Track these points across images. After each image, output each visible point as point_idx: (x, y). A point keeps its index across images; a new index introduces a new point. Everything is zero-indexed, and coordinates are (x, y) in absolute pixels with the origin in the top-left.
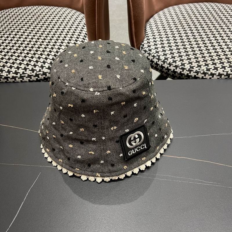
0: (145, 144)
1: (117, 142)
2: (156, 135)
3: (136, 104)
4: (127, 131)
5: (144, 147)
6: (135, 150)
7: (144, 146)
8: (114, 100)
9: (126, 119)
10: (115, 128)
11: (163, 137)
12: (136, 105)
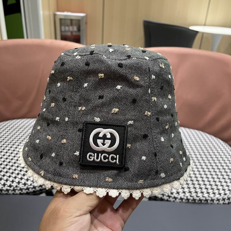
0: (118, 156)
1: (80, 130)
2: (144, 158)
3: (121, 86)
4: (98, 120)
5: (115, 161)
6: (100, 156)
7: (116, 159)
8: (91, 67)
9: (100, 101)
10: (84, 108)
11: (157, 173)
12: (120, 88)
